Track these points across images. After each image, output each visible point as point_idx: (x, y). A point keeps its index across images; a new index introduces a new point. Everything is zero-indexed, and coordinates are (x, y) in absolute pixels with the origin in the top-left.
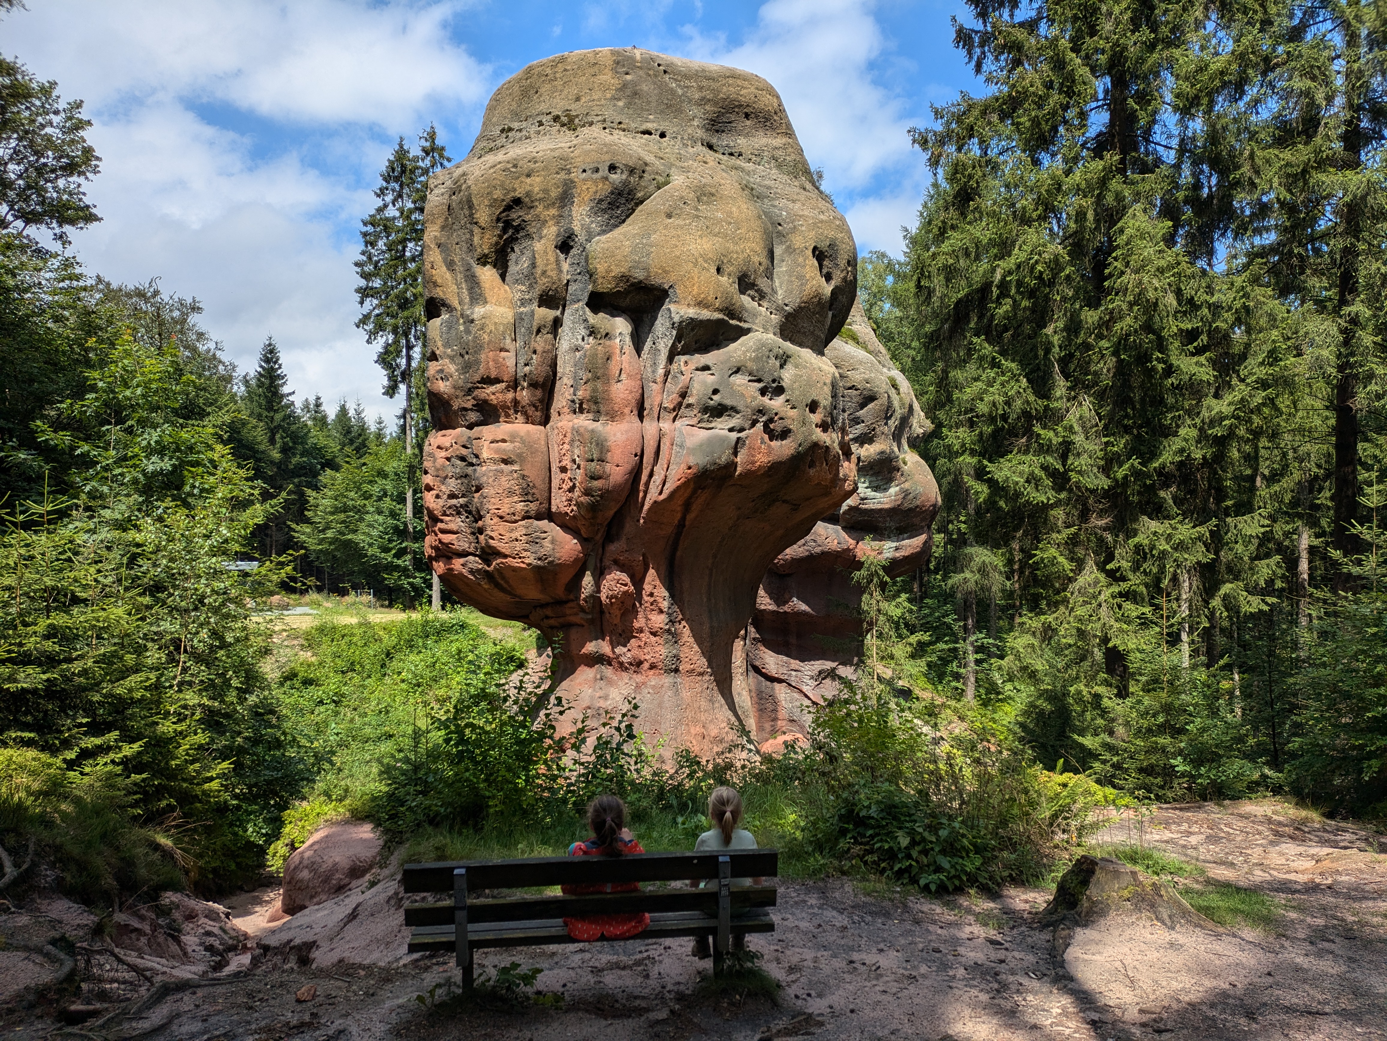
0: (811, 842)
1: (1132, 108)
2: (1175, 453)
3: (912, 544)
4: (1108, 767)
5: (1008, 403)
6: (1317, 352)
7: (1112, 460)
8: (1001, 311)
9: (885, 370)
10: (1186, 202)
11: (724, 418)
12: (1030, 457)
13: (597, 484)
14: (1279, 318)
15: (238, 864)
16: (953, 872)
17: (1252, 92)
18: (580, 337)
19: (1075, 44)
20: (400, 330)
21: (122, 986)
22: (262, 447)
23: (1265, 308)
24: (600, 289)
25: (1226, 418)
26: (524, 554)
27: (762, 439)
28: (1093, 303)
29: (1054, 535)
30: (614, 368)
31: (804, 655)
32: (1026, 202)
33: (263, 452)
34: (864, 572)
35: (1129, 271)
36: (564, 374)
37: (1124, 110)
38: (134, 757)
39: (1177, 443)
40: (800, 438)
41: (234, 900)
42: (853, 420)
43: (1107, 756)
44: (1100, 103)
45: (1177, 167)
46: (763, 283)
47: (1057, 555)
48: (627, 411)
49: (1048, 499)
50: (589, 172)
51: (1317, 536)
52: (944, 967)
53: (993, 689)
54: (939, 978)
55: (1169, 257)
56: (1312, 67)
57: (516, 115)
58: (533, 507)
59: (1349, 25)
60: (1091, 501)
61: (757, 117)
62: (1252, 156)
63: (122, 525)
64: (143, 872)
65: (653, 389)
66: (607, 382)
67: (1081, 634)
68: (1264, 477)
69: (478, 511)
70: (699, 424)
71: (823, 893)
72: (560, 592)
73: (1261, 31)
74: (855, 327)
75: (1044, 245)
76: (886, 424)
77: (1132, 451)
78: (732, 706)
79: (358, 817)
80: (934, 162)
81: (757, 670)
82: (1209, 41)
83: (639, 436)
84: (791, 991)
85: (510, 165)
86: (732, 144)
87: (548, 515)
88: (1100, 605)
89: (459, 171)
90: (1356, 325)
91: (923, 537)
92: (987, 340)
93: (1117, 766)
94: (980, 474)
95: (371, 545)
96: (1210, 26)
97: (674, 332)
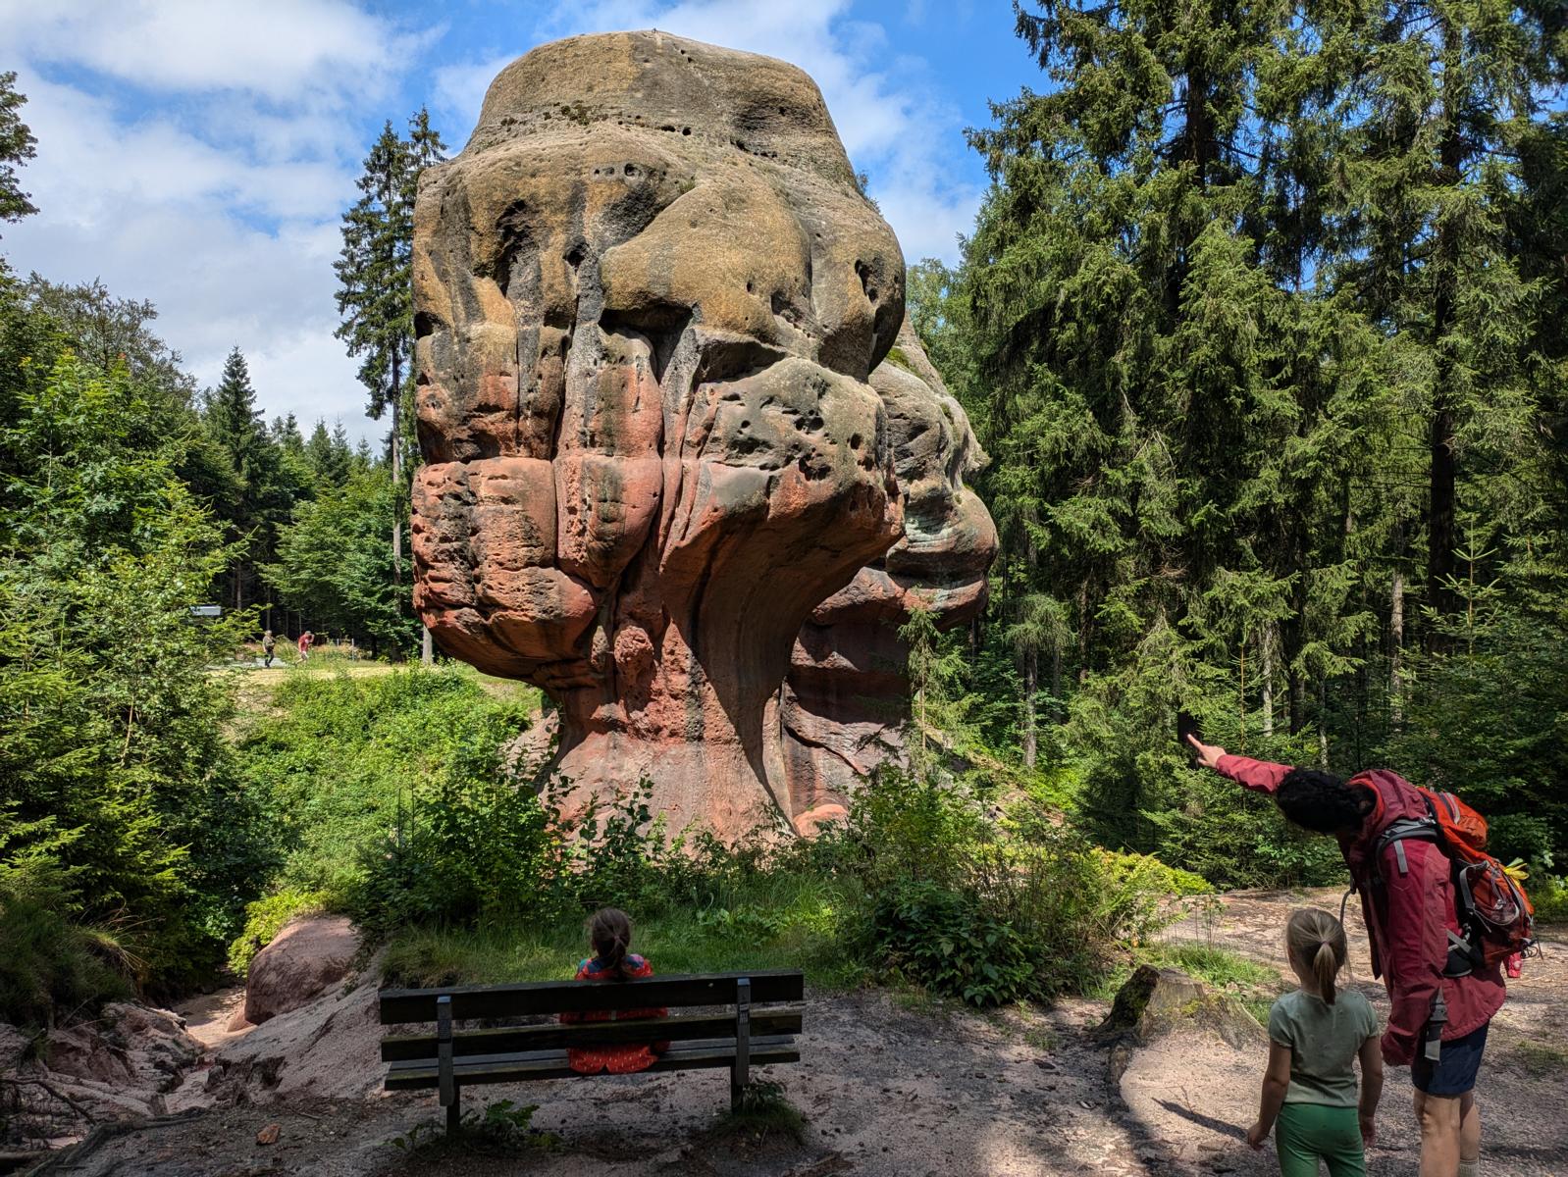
0: (845, 947)
1: (1210, 112)
2: (1256, 498)
3: (967, 592)
4: (1179, 846)
5: (1072, 439)
6: (1412, 386)
7: (1186, 503)
8: (1063, 337)
9: (937, 396)
10: (1270, 216)
11: (755, 454)
12: (1096, 500)
13: (610, 527)
14: (1371, 348)
15: (195, 964)
16: (1001, 982)
17: (1341, 97)
18: (591, 361)
19: (1149, 39)
20: (387, 342)
21: (57, 1119)
22: (226, 474)
23: (1355, 337)
24: (615, 306)
25: (1310, 459)
26: (527, 606)
27: (798, 478)
28: (1166, 330)
29: (1122, 587)
30: (630, 396)
31: (845, 715)
32: (1093, 215)
33: (226, 479)
34: (911, 626)
35: (1205, 294)
36: (573, 402)
37: (1202, 111)
38: (73, 845)
39: (1258, 486)
40: (841, 476)
41: (191, 1004)
42: (901, 453)
43: (1179, 834)
44: (1177, 104)
45: (1260, 178)
46: (799, 302)
47: (1125, 609)
48: (645, 444)
49: (1116, 547)
50: (602, 173)
51: (1413, 583)
52: (987, 1095)
53: (1055, 753)
54: (982, 1109)
55: (1251, 279)
56: (1407, 70)
57: (519, 105)
58: (538, 552)
59: (1449, 24)
60: (1163, 548)
61: (793, 113)
62: (1342, 168)
63: (60, 575)
64: (83, 981)
65: (675, 420)
66: (623, 412)
67: (1152, 698)
68: (1355, 516)
69: (474, 557)
70: (727, 461)
71: (857, 1006)
72: (568, 648)
73: (1352, 29)
74: (904, 348)
75: (1113, 264)
76: (938, 457)
77: (1208, 494)
78: (762, 778)
79: (333, 910)
80: (994, 167)
81: (792, 733)
82: (1296, 39)
83: (659, 474)
84: (818, 1126)
85: (512, 164)
86: (765, 143)
87: (555, 562)
88: (1171, 665)
89: (454, 169)
90: (1453, 356)
91: (979, 584)
92: (1049, 368)
93: (1189, 845)
94: (1042, 516)
95: (351, 588)
96: (1298, 22)
97: (699, 357)
